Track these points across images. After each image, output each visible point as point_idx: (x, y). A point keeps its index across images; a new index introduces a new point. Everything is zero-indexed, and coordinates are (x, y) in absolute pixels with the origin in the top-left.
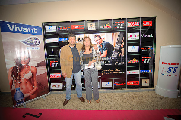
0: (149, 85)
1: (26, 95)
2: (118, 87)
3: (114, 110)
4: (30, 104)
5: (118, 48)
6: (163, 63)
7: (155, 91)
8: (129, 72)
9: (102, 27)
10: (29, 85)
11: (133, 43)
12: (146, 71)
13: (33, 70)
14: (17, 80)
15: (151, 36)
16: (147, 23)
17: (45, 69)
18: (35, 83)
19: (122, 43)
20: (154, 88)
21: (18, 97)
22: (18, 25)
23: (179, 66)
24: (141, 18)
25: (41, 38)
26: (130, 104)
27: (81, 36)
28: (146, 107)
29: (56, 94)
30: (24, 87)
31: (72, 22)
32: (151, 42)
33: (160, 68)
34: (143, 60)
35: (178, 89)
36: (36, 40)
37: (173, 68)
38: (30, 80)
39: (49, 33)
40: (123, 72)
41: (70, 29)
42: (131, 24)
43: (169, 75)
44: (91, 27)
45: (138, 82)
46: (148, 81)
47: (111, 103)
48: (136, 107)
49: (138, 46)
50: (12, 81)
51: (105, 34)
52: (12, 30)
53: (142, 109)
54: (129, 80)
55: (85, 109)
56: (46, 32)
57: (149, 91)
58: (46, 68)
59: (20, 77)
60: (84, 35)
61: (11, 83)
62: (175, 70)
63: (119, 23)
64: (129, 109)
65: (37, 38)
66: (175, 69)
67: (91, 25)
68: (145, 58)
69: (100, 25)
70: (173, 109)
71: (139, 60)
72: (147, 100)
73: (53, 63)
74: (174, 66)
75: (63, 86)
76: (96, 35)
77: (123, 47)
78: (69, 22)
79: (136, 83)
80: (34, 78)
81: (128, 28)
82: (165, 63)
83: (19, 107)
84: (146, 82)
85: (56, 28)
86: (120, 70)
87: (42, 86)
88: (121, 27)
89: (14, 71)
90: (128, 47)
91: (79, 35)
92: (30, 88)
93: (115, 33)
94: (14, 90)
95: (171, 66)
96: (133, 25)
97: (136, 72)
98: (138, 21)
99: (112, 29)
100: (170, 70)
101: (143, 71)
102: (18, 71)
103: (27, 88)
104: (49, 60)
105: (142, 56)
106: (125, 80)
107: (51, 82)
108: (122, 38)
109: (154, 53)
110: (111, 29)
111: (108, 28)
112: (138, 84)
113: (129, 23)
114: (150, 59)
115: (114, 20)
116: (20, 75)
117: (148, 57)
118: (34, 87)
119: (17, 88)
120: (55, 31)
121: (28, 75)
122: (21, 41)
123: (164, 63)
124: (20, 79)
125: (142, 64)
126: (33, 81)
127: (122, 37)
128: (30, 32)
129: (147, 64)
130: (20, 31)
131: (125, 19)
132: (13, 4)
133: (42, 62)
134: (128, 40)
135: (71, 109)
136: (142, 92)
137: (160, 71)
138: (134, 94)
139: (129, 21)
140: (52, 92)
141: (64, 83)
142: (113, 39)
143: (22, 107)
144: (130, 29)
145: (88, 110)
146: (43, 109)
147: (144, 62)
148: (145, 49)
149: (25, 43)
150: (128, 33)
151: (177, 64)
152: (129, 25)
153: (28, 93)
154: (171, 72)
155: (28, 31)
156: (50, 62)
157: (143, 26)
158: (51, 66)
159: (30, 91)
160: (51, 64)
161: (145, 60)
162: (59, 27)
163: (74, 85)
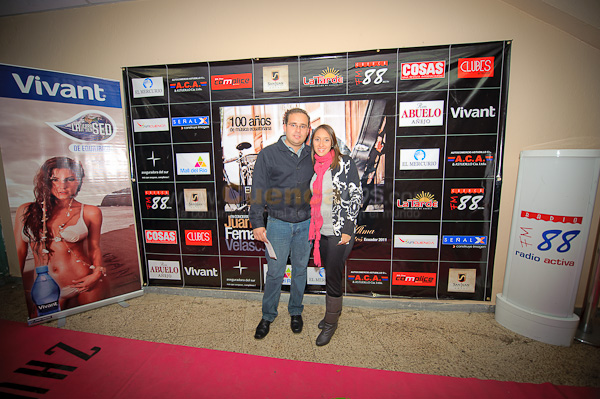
0: (473, 290)
1: (67, 291)
2: (360, 288)
3: (323, 362)
4: (78, 317)
6: (523, 214)
7: (494, 312)
8: (402, 241)
9: (311, 83)
10: (76, 261)
11: (420, 138)
12: (465, 240)
13: (92, 215)
14: (39, 244)
15: (490, 112)
16: (476, 66)
17: (131, 216)
18: (97, 256)
19: (380, 139)
20: (492, 303)
21: (44, 294)
22: (45, 76)
24: (453, 46)
25: (117, 117)
26: (386, 349)
27: (240, 110)
28: (437, 366)
29: (162, 296)
30: (62, 266)
31: (213, 64)
32: (487, 136)
33: (516, 232)
34: (454, 201)
36: (100, 122)
37: (558, 232)
38: (82, 247)
39: (140, 100)
40: (381, 240)
41: (205, 88)
42: (413, 70)
43: (542, 260)
44: (275, 81)
45: (433, 275)
46: (471, 274)
48: (402, 360)
49: (438, 150)
50: (26, 245)
51: (322, 104)
52: (25, 90)
53: (420, 369)
54: (399, 268)
55: (233, 349)
56: (135, 96)
57: (471, 311)
58: (132, 211)
59: (50, 236)
60: (249, 108)
61: (23, 251)
62: (567, 243)
63: (371, 67)
64: (376, 366)
65: (103, 118)
66: (568, 237)
67: (274, 73)
68: (464, 195)
69: (305, 75)
70: (537, 381)
71: (437, 198)
72: (454, 340)
73: (155, 196)
74: (565, 227)
75: (183, 273)
77: (383, 152)
78: (204, 64)
79: (424, 280)
80: (94, 242)
81: (401, 82)
82: (533, 215)
83: (44, 325)
84: (461, 280)
85: (165, 84)
86: (368, 232)
87: (119, 266)
88: (375, 82)
90: (402, 151)
91: (233, 108)
92: (80, 271)
93: (354, 102)
94: (31, 273)
95: (551, 225)
96: (421, 73)
97: (429, 241)
98: (440, 58)
99: (344, 86)
100: (547, 241)
101: (454, 240)
102: (45, 215)
103: (71, 270)
104: (143, 188)
105: (450, 185)
106: (385, 267)
107: (150, 258)
108: (379, 121)
110: (341, 88)
111: (330, 83)
112: (432, 284)
113: (407, 66)
114: (480, 197)
115: (352, 54)
116: (49, 230)
117: (475, 191)
118: (92, 267)
119: (41, 268)
121: (75, 231)
122: (52, 125)
123: (527, 215)
124: (48, 242)
125: (452, 213)
126: (91, 248)
127: (378, 116)
128: (81, 96)
129: (468, 213)
130: (53, 93)
131: (394, 51)
133: (121, 192)
134: (399, 128)
135: (188, 343)
136: (446, 313)
137: (515, 245)
138: (414, 317)
139: (413, 58)
140: (152, 288)
141: (186, 263)
142: (348, 121)
143: (53, 325)
144: (408, 88)
145: (241, 352)
146: (108, 334)
147: (459, 208)
148: (462, 159)
149: (67, 131)
150: (401, 104)
151: (575, 220)
152: (405, 74)
153: (75, 284)
154: (549, 247)
155: (77, 95)
156: (146, 193)
157: (460, 76)
158: (148, 206)
159: (79, 278)
160: (148, 201)
161: (462, 199)
162: (174, 82)
163: (219, 271)
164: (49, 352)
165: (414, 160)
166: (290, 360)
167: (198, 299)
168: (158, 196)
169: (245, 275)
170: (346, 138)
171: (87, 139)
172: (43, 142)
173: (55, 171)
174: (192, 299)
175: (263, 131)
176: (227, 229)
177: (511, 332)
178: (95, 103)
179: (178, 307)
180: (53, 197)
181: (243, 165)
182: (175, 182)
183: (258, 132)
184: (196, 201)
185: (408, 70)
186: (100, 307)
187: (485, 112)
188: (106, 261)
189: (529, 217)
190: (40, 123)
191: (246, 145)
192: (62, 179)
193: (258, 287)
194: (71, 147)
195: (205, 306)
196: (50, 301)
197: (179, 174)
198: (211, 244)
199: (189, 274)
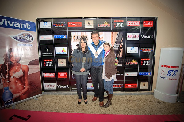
0: (147, 88)
1: (15, 96)
2: (115, 89)
3: (109, 114)
4: (20, 104)
5: (117, 49)
6: (162, 66)
7: (153, 94)
8: (127, 74)
9: (100, 26)
10: (19, 85)
11: (134, 43)
12: (145, 74)
13: (25, 68)
14: (5, 79)
15: (152, 37)
16: (148, 23)
17: (38, 68)
18: (26, 82)
19: (121, 44)
20: (152, 92)
21: (7, 97)
22: (8, 19)
23: (179, 69)
24: (142, 17)
25: (34, 35)
26: (127, 108)
27: (78, 34)
28: (143, 112)
29: (49, 95)
30: (14, 87)
31: (68, 18)
32: (151, 43)
33: (160, 71)
35: (177, 93)
36: (28, 36)
37: (172, 71)
38: (21, 80)
39: (43, 29)
40: (121, 74)
41: (66, 26)
42: (131, 24)
43: (168, 79)
45: (136, 84)
48: (132, 111)
49: (138, 47)
51: (104, 33)
52: (1, 24)
53: (138, 114)
54: (126, 83)
55: (78, 112)
56: (41, 28)
57: (147, 94)
58: (39, 66)
59: (9, 76)
60: (81, 33)
62: (175, 74)
63: (119, 22)
64: (125, 114)
65: (29, 35)
66: (175, 72)
67: (89, 22)
69: (98, 23)
70: (171, 114)
71: (137, 61)
72: (145, 104)
74: (174, 69)
75: (57, 87)
77: (122, 48)
78: (66, 18)
79: (134, 86)
80: (26, 78)
81: (127, 27)
82: (165, 66)
83: (7, 108)
84: (144, 85)
85: (52, 24)
86: (118, 72)
88: (120, 27)
89: (2, 69)
90: (127, 47)
91: (75, 33)
92: (20, 88)
93: (113, 32)
94: (2, 90)
95: (171, 69)
96: (133, 25)
97: (135, 74)
98: (138, 21)
99: (111, 27)
100: (169, 73)
101: (142, 74)
102: (8, 69)
103: (17, 88)
104: (43, 59)
105: (141, 58)
106: (122, 82)
107: (45, 82)
108: (121, 38)
109: (154, 55)
110: (109, 28)
111: (106, 26)
112: (136, 87)
113: (129, 22)
114: (149, 61)
115: (113, 18)
116: (9, 74)
117: (148, 59)
118: (25, 86)
119: (6, 88)
120: (50, 27)
121: (19, 74)
122: (11, 36)
123: (163, 66)
124: (9, 78)
125: (141, 66)
126: (24, 80)
127: (120, 37)
128: (22, 27)
129: (146, 66)
130: (11, 25)
131: (125, 18)
133: (35, 60)
134: (127, 41)
135: (63, 111)
136: (140, 95)
138: (131, 97)
139: (129, 20)
140: (45, 93)
141: (58, 84)
142: (112, 38)
143: (10, 108)
144: (130, 29)
145: (82, 113)
146: (33, 110)
148: (144, 50)
149: (16, 39)
150: (127, 33)
151: (177, 67)
152: (128, 24)
153: (18, 93)
154: (170, 75)
155: (20, 27)
156: (44, 60)
157: (144, 26)
158: (45, 65)
159: (20, 91)
160: (45, 63)
161: (144, 62)
162: (55, 24)
163: (69, 86)
164: (11, 119)
165: (131, 50)
166: (98, 114)
167: (62, 96)
170: (111, 43)
172: (7, 42)
174: (60, 96)
177: (159, 100)
178: (26, 29)
179: (56, 99)
180: (11, 62)
182: (55, 57)
184: (62, 63)
185: (129, 24)
186: (27, 101)
187: (150, 37)
188: (30, 84)
194: (18, 44)
195: (65, 98)
196: (9, 100)
197: (56, 54)
198: (67, 77)
199: (59, 87)
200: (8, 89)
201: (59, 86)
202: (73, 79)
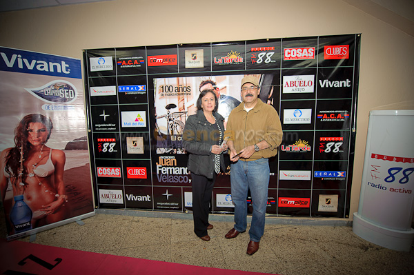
0: (336, 210)
1: (37, 214)
3: (232, 268)
4: (45, 233)
6: (373, 156)
7: (352, 226)
8: (286, 175)
9: (219, 62)
10: (45, 191)
11: (297, 101)
12: (330, 174)
13: (58, 156)
14: (17, 179)
15: (347, 83)
16: (337, 51)
17: (86, 157)
18: (61, 187)
19: (269, 101)
20: (350, 219)
22: (25, 55)
24: (320, 37)
25: (78, 85)
26: (278, 256)
27: (168, 81)
28: (317, 270)
29: (109, 216)
30: (34, 195)
31: (149, 48)
32: (346, 100)
33: (367, 168)
34: (322, 146)
36: (66, 88)
39: (96, 73)
42: (292, 53)
43: (388, 189)
44: (194, 60)
45: (307, 200)
46: (334, 199)
47: (229, 248)
48: (291, 265)
49: (311, 110)
50: (7, 179)
51: (228, 76)
52: (10, 65)
54: (283, 194)
55: (163, 258)
56: (92, 70)
57: (335, 225)
58: (87, 153)
59: (25, 173)
60: (175, 79)
61: (4, 184)
62: (406, 176)
63: (263, 51)
64: (272, 271)
65: (68, 85)
66: (407, 173)
67: (193, 55)
68: (329, 142)
69: (215, 56)
71: (310, 144)
72: (326, 249)
73: (105, 142)
74: (405, 166)
75: (125, 199)
76: (205, 80)
78: (143, 48)
79: (301, 204)
80: (59, 177)
81: (284, 62)
82: (380, 157)
83: (19, 240)
84: (328, 203)
85: (114, 62)
87: (77, 194)
88: (266, 62)
89: (12, 158)
90: (285, 110)
91: (163, 79)
92: (48, 199)
94: (10, 201)
96: (298, 55)
97: (305, 175)
98: (311, 45)
99: (243, 64)
100: (392, 175)
101: (323, 174)
102: (22, 157)
103: (41, 198)
104: (96, 136)
105: (319, 135)
107: (100, 187)
108: (269, 89)
109: (352, 128)
110: (241, 66)
111: (233, 62)
112: (307, 206)
113: (288, 50)
114: (341, 144)
115: (249, 42)
116: (25, 168)
117: (337, 139)
118: (57, 195)
119: (18, 196)
120: (112, 69)
121: (45, 168)
122: (29, 90)
123: (376, 156)
124: (24, 177)
125: (320, 154)
127: (268, 85)
128: (52, 70)
129: (332, 155)
130: (31, 67)
131: (279, 40)
132: (23, 10)
133: (80, 139)
134: (283, 94)
135: (130, 254)
136: (317, 227)
137: (367, 177)
138: (295, 230)
139: (288, 45)
140: (102, 210)
141: (127, 191)
143: (26, 240)
144: (289, 66)
145: (170, 261)
146: (68, 248)
147: (326, 151)
148: (327, 117)
149: (41, 95)
150: (284, 77)
151: (412, 160)
153: (44, 208)
154: (394, 179)
155: (49, 69)
156: (99, 140)
157: (325, 58)
158: (100, 150)
159: (47, 204)
160: (100, 146)
161: (327, 145)
162: (120, 61)
163: (151, 197)
164: (22, 263)
166: (207, 268)
167: (136, 218)
168: (107, 142)
169: (171, 200)
171: (56, 101)
172: (22, 103)
173: (31, 124)
174: (131, 218)
175: (185, 96)
176: (158, 166)
177: (366, 241)
178: (62, 75)
179: (122, 224)
180: (29, 143)
181: (170, 120)
182: (120, 132)
183: (181, 96)
184: (135, 146)
185: (288, 53)
186: (62, 226)
187: (343, 83)
189: (378, 158)
190: (20, 89)
191: (173, 106)
192: (36, 130)
193: (180, 209)
194: (44, 107)
195: (141, 224)
196: (25, 222)
197: (123, 126)
198: (146, 177)
199: (129, 199)
200: (22, 200)
201: (131, 197)
202: (160, 181)
